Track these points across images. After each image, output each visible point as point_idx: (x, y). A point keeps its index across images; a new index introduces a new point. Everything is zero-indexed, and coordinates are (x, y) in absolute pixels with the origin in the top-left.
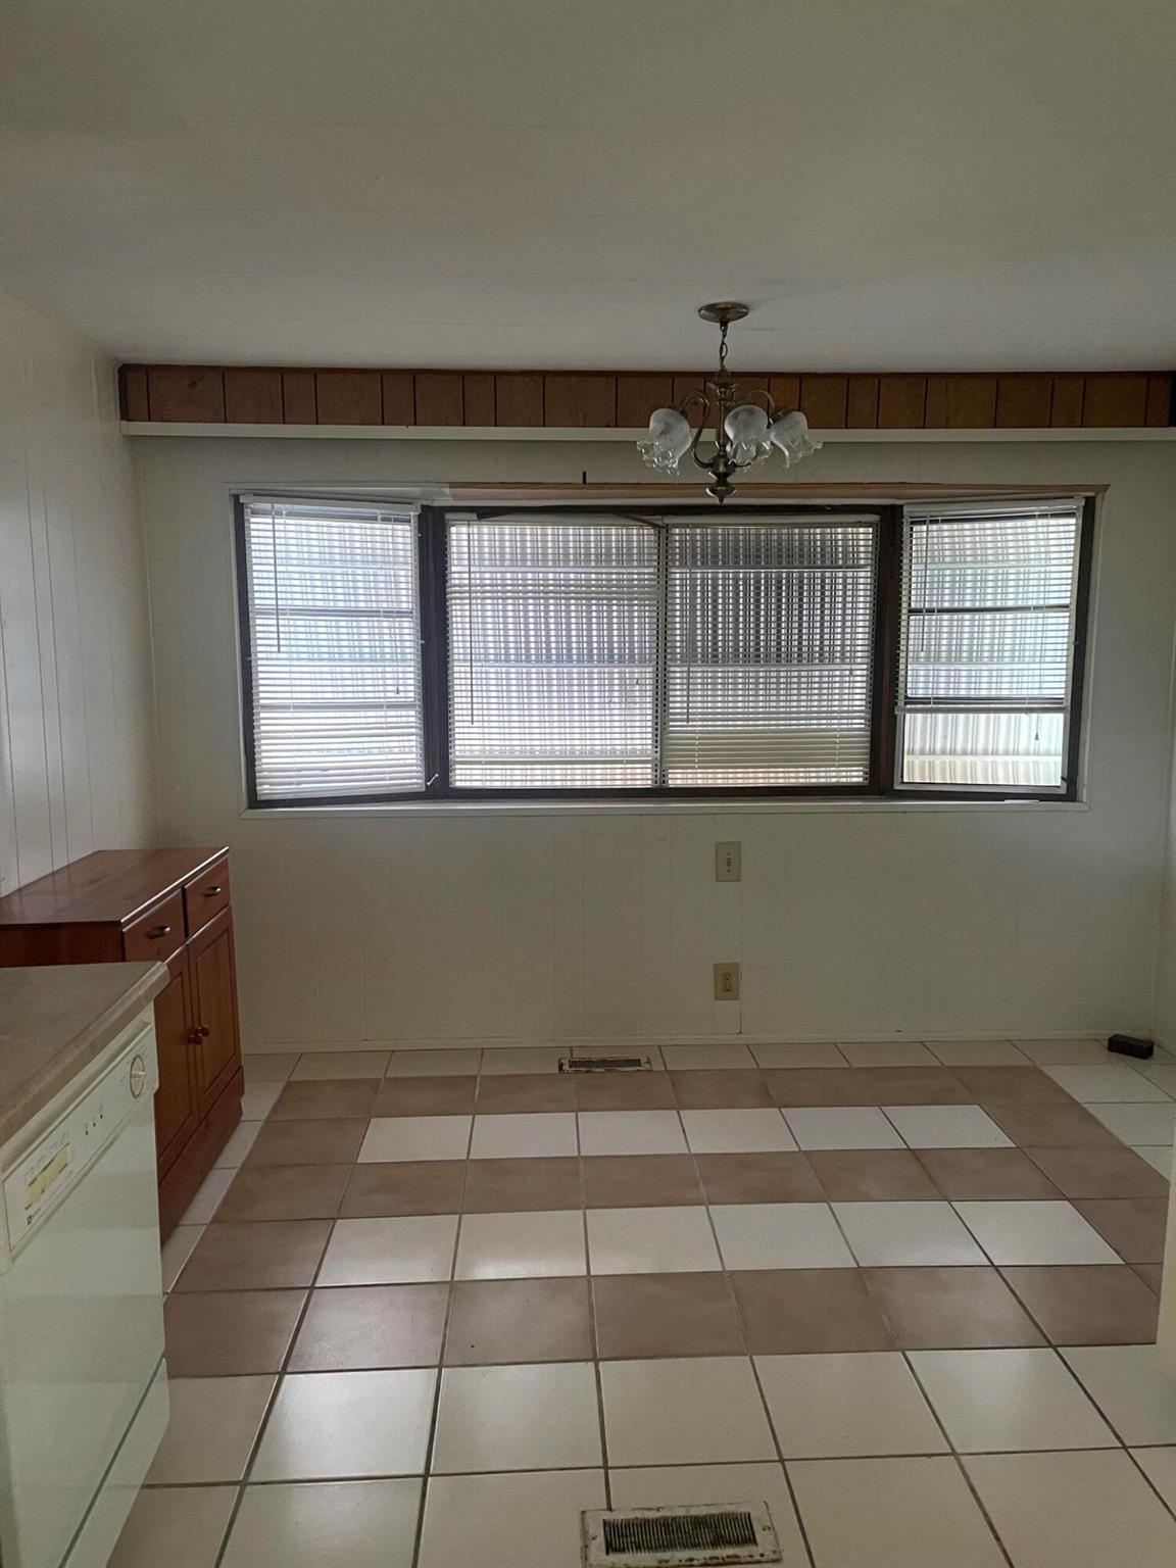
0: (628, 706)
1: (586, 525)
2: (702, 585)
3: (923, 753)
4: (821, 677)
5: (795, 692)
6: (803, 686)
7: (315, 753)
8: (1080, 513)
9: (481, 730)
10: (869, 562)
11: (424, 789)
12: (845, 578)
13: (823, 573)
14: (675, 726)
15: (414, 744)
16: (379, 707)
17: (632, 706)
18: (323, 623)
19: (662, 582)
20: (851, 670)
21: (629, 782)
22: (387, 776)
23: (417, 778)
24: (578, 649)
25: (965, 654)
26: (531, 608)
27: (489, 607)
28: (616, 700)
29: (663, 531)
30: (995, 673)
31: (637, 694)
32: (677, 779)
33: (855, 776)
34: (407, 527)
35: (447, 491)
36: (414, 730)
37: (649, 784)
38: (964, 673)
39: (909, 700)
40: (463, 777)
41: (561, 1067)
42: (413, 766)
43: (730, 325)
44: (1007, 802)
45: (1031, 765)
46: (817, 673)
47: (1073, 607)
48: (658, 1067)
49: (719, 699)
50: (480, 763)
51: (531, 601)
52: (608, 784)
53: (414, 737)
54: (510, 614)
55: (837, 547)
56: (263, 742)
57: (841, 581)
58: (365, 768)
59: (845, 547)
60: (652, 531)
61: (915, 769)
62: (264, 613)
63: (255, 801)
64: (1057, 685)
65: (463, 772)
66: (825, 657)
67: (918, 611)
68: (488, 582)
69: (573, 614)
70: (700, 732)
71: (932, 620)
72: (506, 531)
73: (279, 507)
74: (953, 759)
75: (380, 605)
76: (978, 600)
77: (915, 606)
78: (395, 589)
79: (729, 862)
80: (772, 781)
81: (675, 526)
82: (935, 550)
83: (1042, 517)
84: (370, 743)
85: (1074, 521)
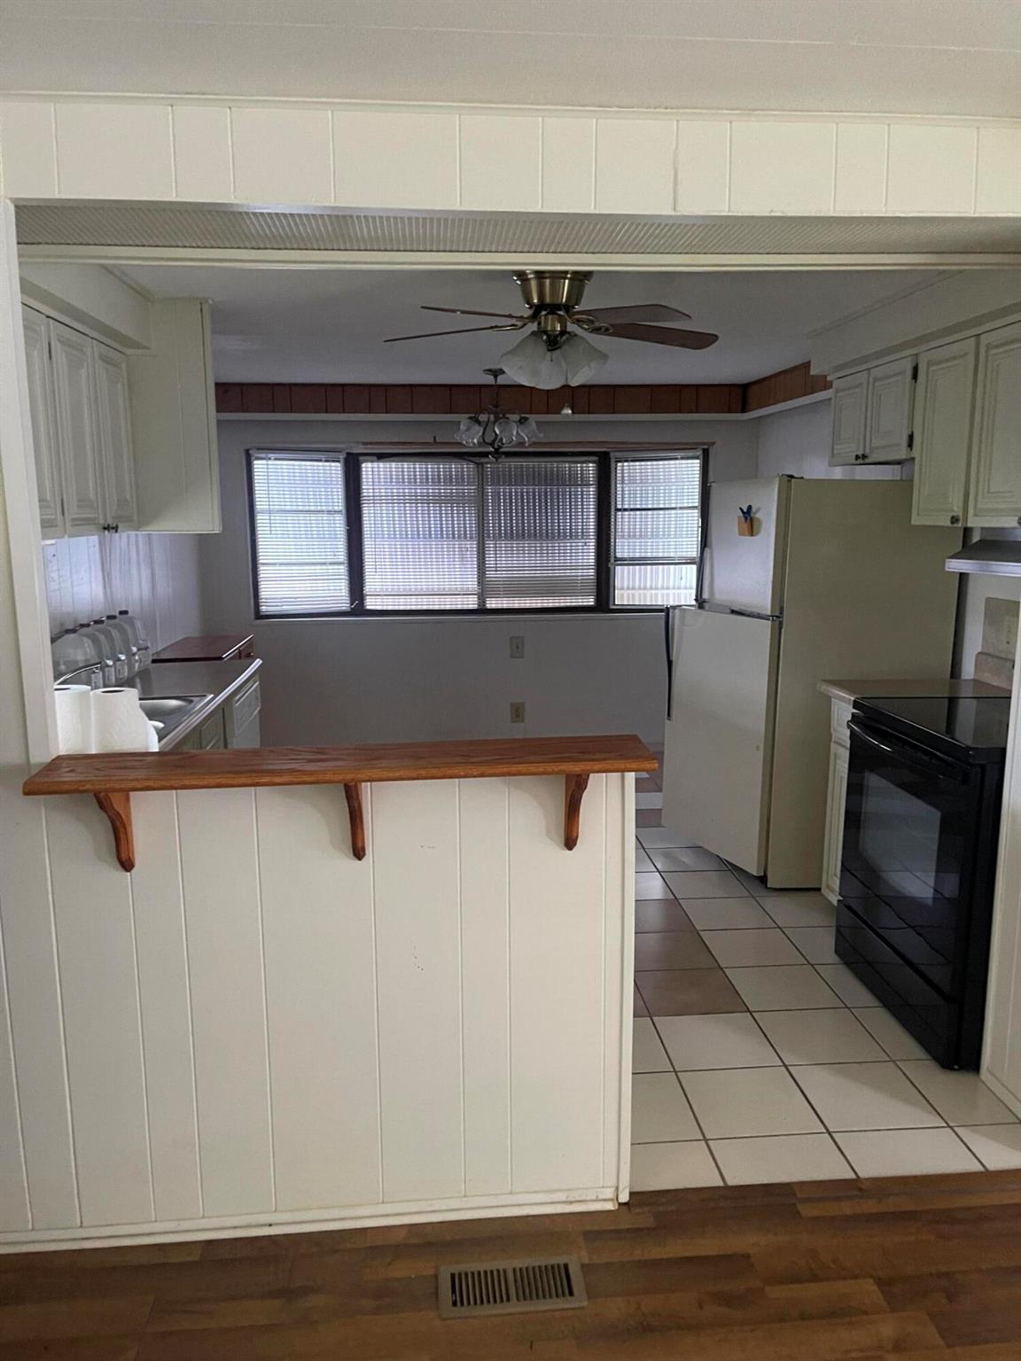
0: (464, 563)
2: (504, 495)
3: (628, 589)
4: (571, 546)
5: (557, 555)
6: (550, 552)
7: (286, 589)
8: (701, 457)
9: (380, 577)
10: (595, 483)
11: (349, 610)
12: (582, 492)
13: (558, 489)
14: (490, 574)
15: (343, 584)
16: (325, 564)
17: (466, 563)
18: (302, 519)
19: (481, 494)
20: (586, 543)
21: (466, 606)
22: (330, 602)
23: (346, 604)
24: (435, 531)
25: (649, 534)
26: (408, 508)
27: (384, 509)
28: (457, 560)
29: (480, 466)
30: (665, 543)
31: (469, 557)
32: (492, 603)
33: (590, 601)
34: (338, 464)
35: (361, 446)
36: (343, 577)
37: (476, 607)
38: (638, 544)
39: (617, 559)
40: (371, 604)
42: (344, 597)
43: (498, 377)
45: (688, 595)
46: (568, 544)
47: (700, 508)
49: (515, 558)
50: (379, 596)
51: (408, 505)
52: (454, 607)
53: (343, 581)
54: (396, 512)
55: (577, 474)
56: (263, 582)
57: (580, 493)
59: (582, 474)
60: (474, 466)
61: (622, 597)
62: (263, 512)
63: (259, 616)
64: (693, 551)
65: (371, 600)
66: (573, 536)
67: (620, 510)
68: (383, 494)
70: (504, 577)
71: (629, 515)
72: (394, 465)
73: (270, 455)
74: (641, 592)
75: (324, 508)
76: (653, 504)
77: (619, 507)
78: (332, 499)
79: (518, 647)
80: (545, 605)
81: (487, 463)
82: (629, 476)
83: (682, 458)
84: (320, 584)
85: (698, 461)
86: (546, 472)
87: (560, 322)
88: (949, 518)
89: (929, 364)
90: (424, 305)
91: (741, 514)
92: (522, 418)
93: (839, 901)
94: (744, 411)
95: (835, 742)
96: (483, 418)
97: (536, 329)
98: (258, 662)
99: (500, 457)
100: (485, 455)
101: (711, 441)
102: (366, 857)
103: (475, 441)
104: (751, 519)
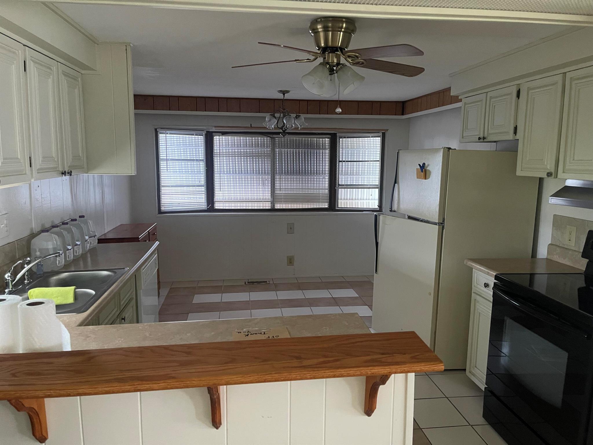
0: (264, 186)
1: (252, 137)
2: (284, 153)
3: (344, 199)
5: (310, 183)
6: (306, 181)
7: (175, 199)
8: (381, 136)
9: (222, 193)
10: (329, 148)
11: (207, 209)
12: (322, 152)
13: (317, 151)
14: (277, 192)
15: (204, 196)
16: (194, 186)
17: (265, 186)
18: (183, 163)
19: (273, 153)
20: (324, 177)
21: (264, 207)
22: (196, 205)
23: (205, 206)
24: (250, 170)
25: (355, 173)
26: (237, 159)
27: (225, 159)
28: (261, 184)
29: (273, 139)
30: (363, 178)
31: (267, 183)
32: (278, 206)
33: (326, 206)
34: (202, 137)
35: (214, 128)
36: (204, 193)
37: (270, 208)
38: (349, 178)
39: (339, 185)
40: (218, 206)
41: (245, 283)
42: (203, 202)
43: (285, 94)
44: (364, 212)
45: (373, 203)
46: (316, 178)
47: (380, 161)
48: (271, 282)
49: (289, 184)
50: (222, 202)
51: (236, 157)
52: (259, 208)
53: (204, 195)
54: (231, 161)
55: (320, 144)
56: (162, 196)
57: (321, 153)
58: (189, 203)
59: (322, 144)
60: (270, 139)
61: (342, 204)
62: (163, 160)
63: (160, 212)
64: (377, 182)
65: (217, 204)
66: (318, 173)
67: (341, 161)
68: (224, 152)
69: (248, 161)
70: (284, 193)
71: (345, 164)
72: (230, 138)
73: (167, 132)
74: (351, 201)
75: (195, 158)
76: (357, 159)
77: (340, 160)
78: (199, 154)
79: (291, 228)
80: (304, 207)
81: (276, 138)
82: (345, 145)
83: (372, 137)
84: (192, 196)
85: (380, 138)
86: (305, 142)
87: (336, 57)
88: (546, 173)
89: (529, 89)
90: (260, 42)
91: (419, 167)
92: (297, 116)
93: (485, 388)
94: (403, 114)
95: (474, 293)
96: (277, 115)
97: (322, 61)
98: (157, 243)
99: (286, 135)
100: (278, 133)
101: (386, 129)
102: (221, 426)
103: (273, 126)
104: (425, 171)
